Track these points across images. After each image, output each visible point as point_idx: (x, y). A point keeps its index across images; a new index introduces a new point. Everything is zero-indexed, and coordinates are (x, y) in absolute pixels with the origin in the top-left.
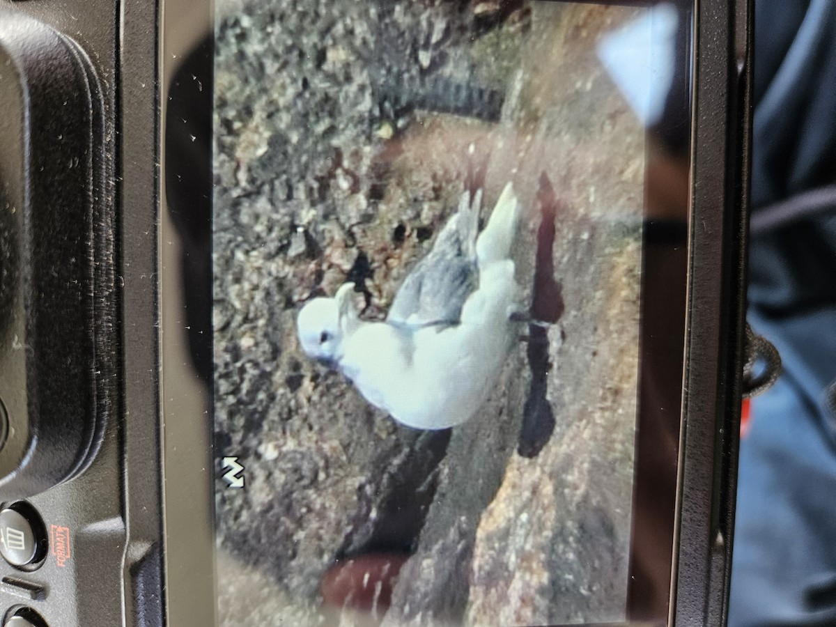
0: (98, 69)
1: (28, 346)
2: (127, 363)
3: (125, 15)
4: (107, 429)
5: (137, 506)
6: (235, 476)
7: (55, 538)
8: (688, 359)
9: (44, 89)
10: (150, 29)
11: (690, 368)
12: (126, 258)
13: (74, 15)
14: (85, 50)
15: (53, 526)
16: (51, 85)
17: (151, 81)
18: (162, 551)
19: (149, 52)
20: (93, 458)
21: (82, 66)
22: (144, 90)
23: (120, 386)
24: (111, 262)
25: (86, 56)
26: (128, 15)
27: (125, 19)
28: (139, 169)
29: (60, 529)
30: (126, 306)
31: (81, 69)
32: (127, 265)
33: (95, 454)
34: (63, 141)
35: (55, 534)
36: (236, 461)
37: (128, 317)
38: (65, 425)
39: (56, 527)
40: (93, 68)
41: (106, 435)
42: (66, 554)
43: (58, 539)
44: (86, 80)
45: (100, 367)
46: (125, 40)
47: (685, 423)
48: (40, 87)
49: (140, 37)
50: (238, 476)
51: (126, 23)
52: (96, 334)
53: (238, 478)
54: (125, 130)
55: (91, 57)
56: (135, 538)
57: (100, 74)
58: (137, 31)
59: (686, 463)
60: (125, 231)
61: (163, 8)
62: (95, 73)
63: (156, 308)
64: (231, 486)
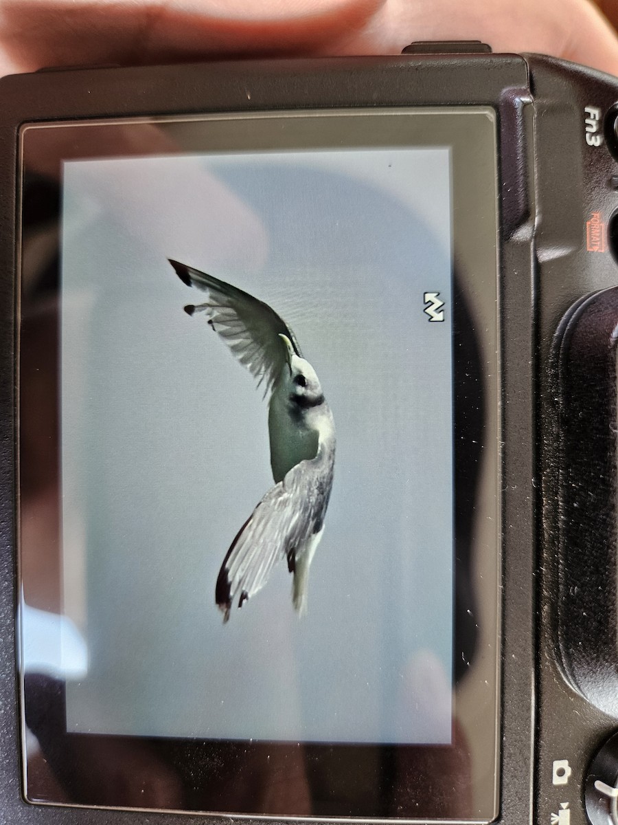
0: (555, 668)
1: (614, 431)
2: (530, 408)
3: (530, 717)
4: (550, 346)
5: (523, 275)
6: (433, 304)
7: (601, 240)
8: (15, 416)
9: (598, 657)
10: (508, 706)
11: (13, 407)
12: (530, 504)
13: (576, 715)
14: (566, 685)
15: (603, 251)
16: (592, 659)
17: (507, 661)
18: (501, 233)
19: (509, 685)
20: (564, 318)
21: (568, 672)
22: (513, 652)
23: (537, 386)
24: (544, 499)
25: (565, 679)
26: (527, 717)
27: (530, 714)
28: (519, 583)
29: (596, 249)
30: (531, 460)
31: (568, 670)
32: (529, 498)
33: (561, 322)
34: (582, 610)
35: (601, 244)
36: (432, 317)
37: (528, 451)
38: (585, 357)
39: (600, 251)
40: (559, 669)
41: (551, 341)
42: (590, 226)
43: (598, 239)
44: (564, 660)
45: (554, 404)
46: (530, 695)
47: (15, 356)
48: (601, 659)
49: (516, 697)
50: (430, 304)
51: (529, 709)
52: (558, 435)
53: (430, 301)
54: (530, 617)
55: (561, 679)
56: (525, 245)
57: (553, 664)
58: (519, 703)
59: (13, 318)
60: (531, 527)
61: (496, 723)
62: (557, 665)
63: (504, 459)
64: (436, 294)
